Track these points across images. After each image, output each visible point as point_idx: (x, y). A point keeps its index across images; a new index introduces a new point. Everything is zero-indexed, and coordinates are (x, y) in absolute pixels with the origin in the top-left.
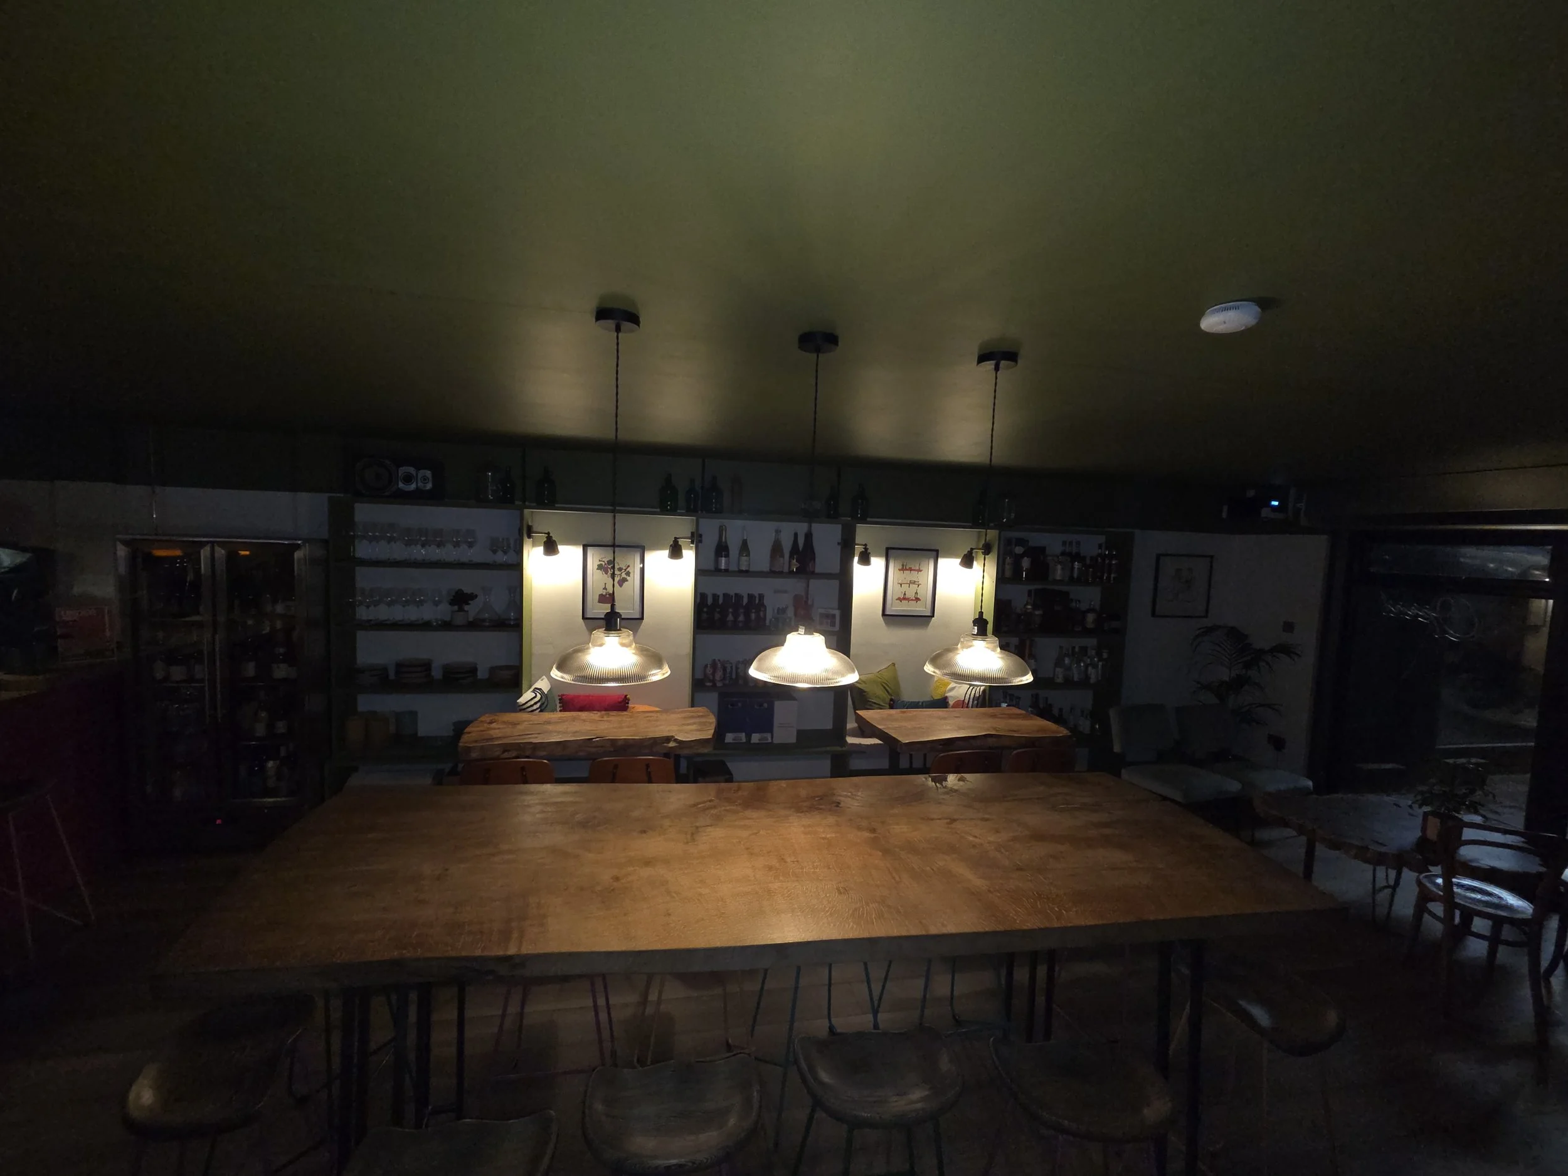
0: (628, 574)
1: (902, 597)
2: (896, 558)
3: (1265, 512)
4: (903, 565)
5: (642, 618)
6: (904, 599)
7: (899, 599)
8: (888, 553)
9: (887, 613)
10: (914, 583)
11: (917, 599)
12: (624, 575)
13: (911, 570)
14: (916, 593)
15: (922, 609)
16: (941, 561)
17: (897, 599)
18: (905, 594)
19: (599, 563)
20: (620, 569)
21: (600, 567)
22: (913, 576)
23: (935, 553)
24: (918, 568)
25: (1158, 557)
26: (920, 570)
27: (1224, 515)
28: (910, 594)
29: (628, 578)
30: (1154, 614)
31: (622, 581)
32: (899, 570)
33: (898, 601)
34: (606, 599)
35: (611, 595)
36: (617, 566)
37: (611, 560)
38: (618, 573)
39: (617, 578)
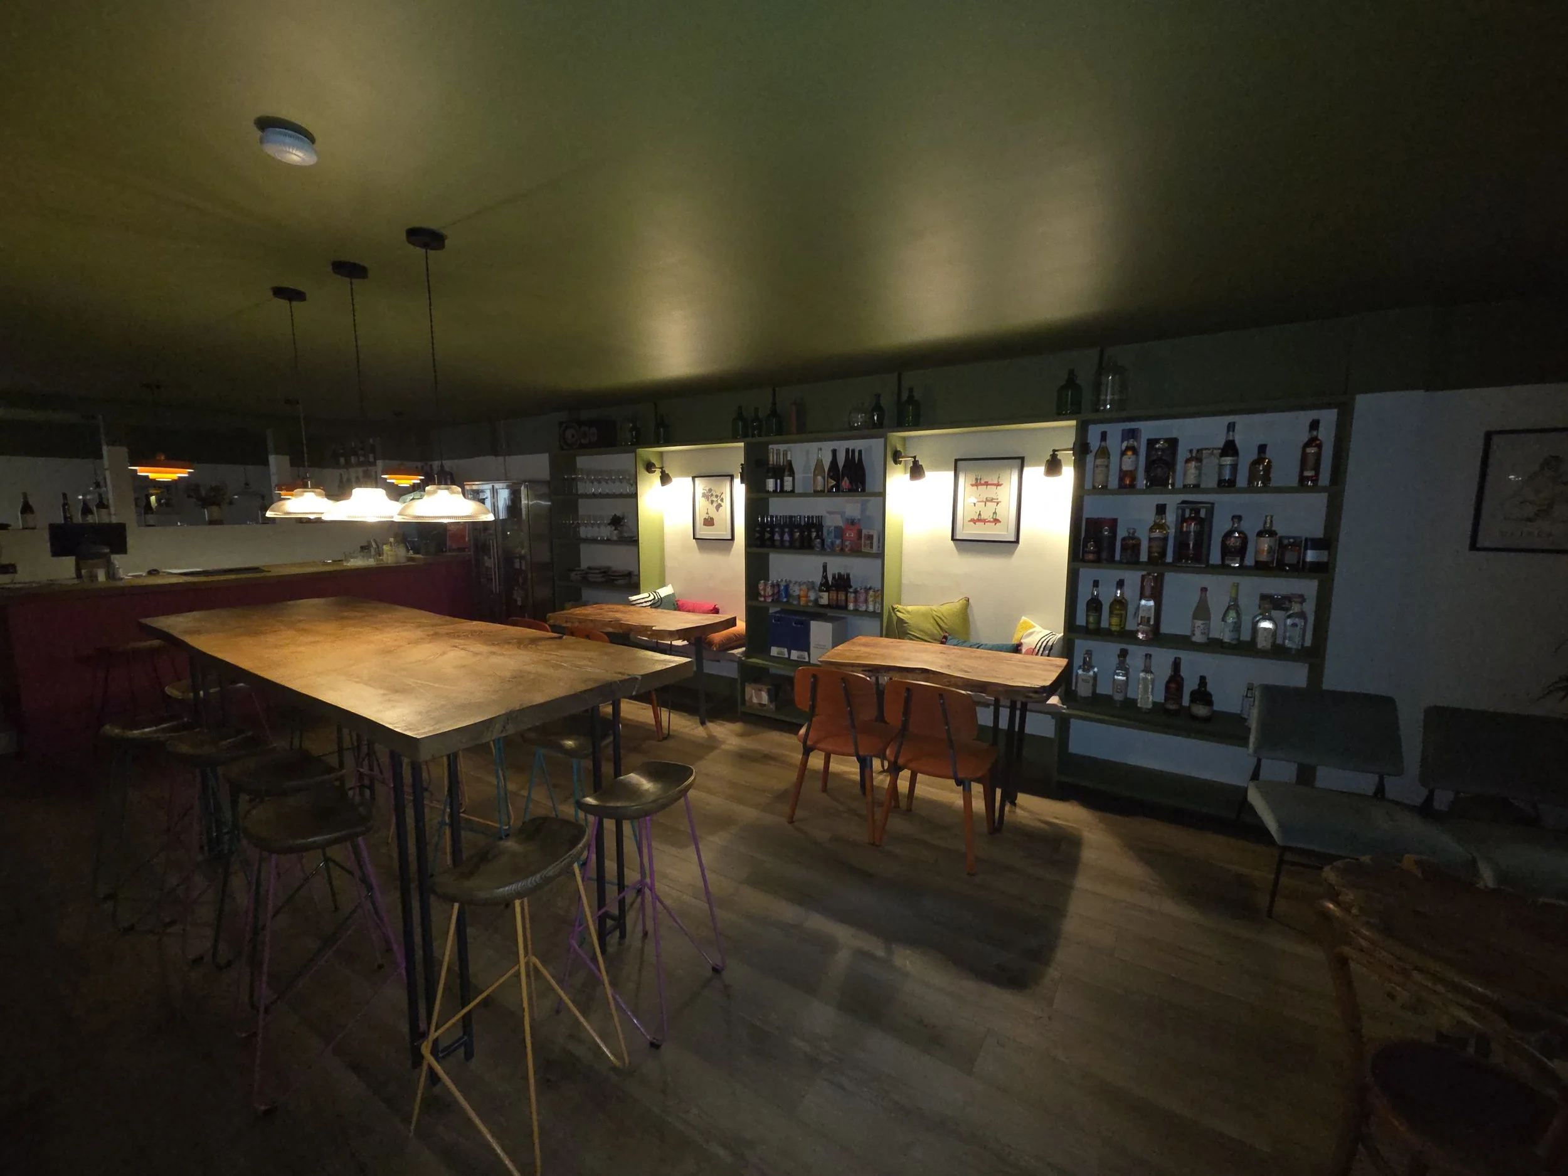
0: (722, 500)
1: (976, 518)
2: (966, 471)
4: (977, 479)
6: (979, 520)
7: (974, 521)
8: (957, 465)
9: (958, 537)
10: (992, 500)
11: (996, 521)
12: (719, 502)
13: (987, 484)
14: (995, 513)
15: (1005, 532)
16: (1026, 470)
17: (969, 521)
18: (980, 514)
19: (703, 491)
20: (717, 496)
21: (704, 495)
22: (991, 492)
23: (1019, 461)
24: (996, 482)
25: (1488, 437)
26: (998, 485)
28: (987, 514)
29: (722, 504)
30: (1473, 547)
31: (719, 507)
32: (972, 485)
33: (972, 523)
34: (709, 522)
35: (712, 519)
36: (714, 494)
37: (710, 490)
38: (715, 499)
39: (715, 504)
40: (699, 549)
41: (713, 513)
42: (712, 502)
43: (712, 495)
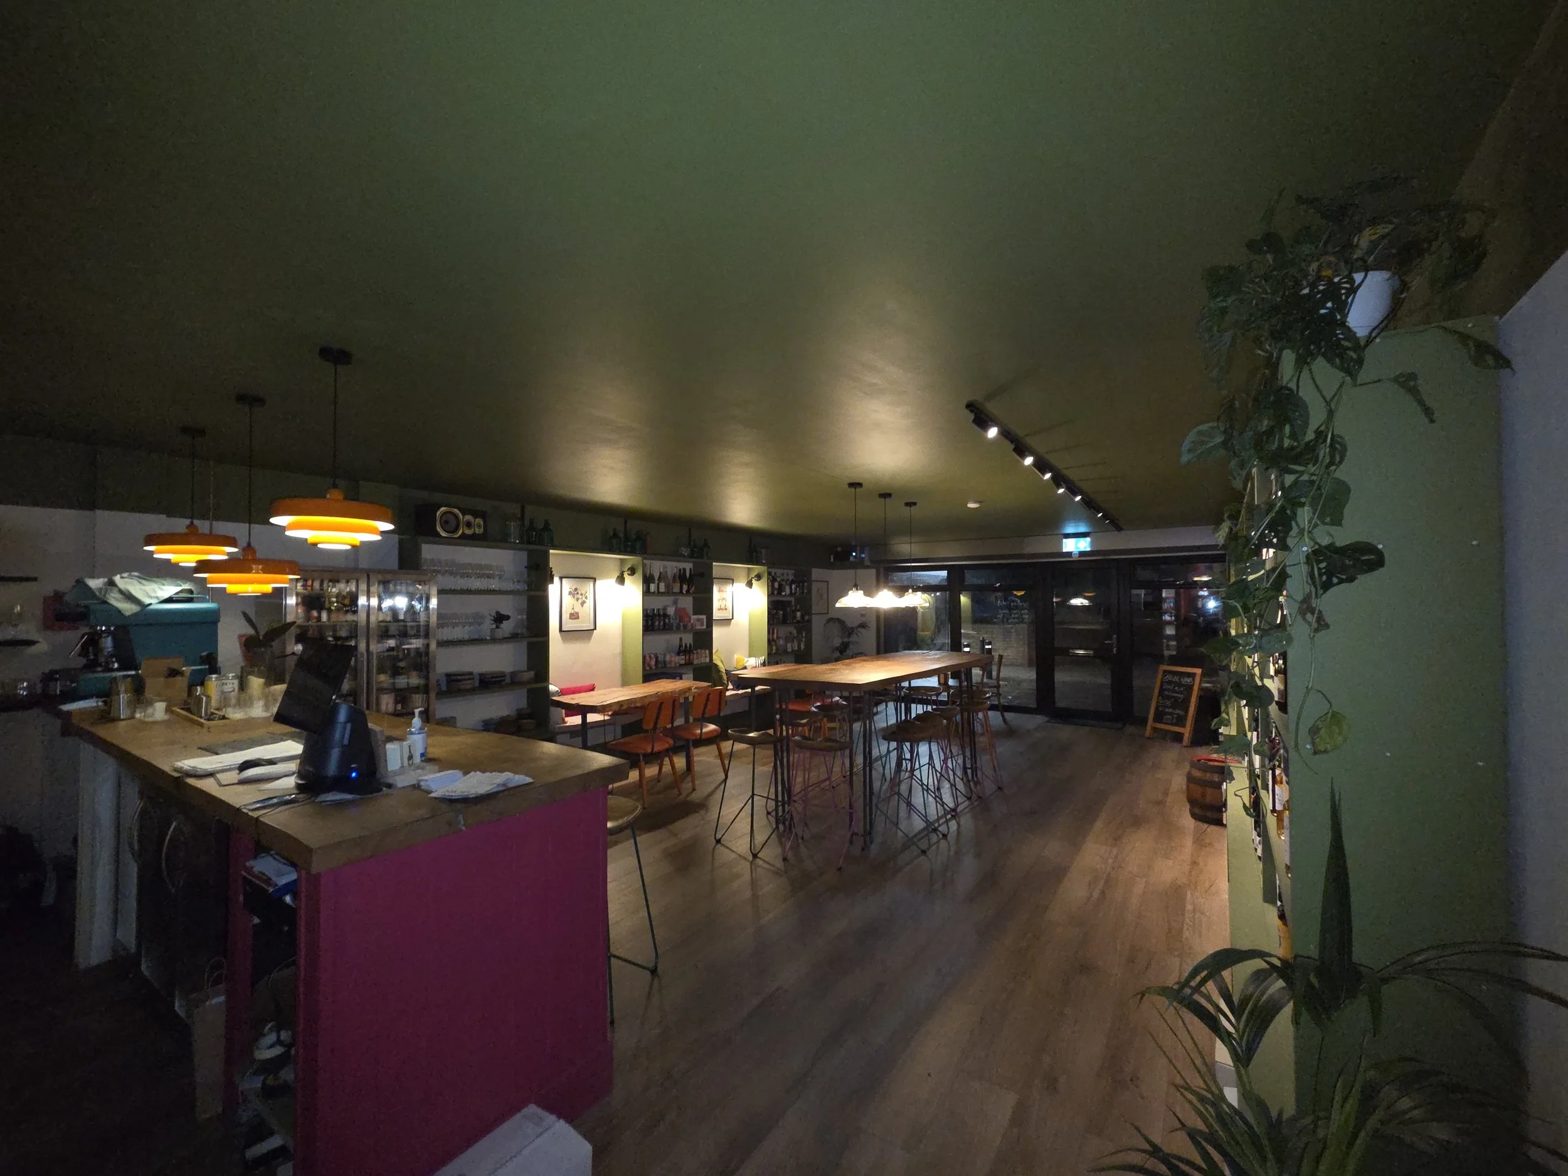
0: (586, 598)
2: (716, 584)
3: (852, 559)
4: (719, 588)
5: (595, 629)
6: (721, 609)
9: (714, 618)
10: (723, 599)
11: (726, 609)
12: (584, 599)
13: (723, 591)
14: (726, 605)
16: (735, 585)
18: (721, 606)
19: (569, 590)
20: (582, 595)
21: (570, 593)
22: (724, 595)
23: (732, 581)
27: (832, 560)
29: (586, 601)
31: (583, 603)
32: (718, 591)
33: (718, 610)
34: (574, 616)
35: (577, 613)
36: (580, 592)
37: (576, 589)
38: (580, 597)
39: (580, 601)
40: (563, 639)
41: (578, 608)
42: (578, 599)
43: (578, 593)
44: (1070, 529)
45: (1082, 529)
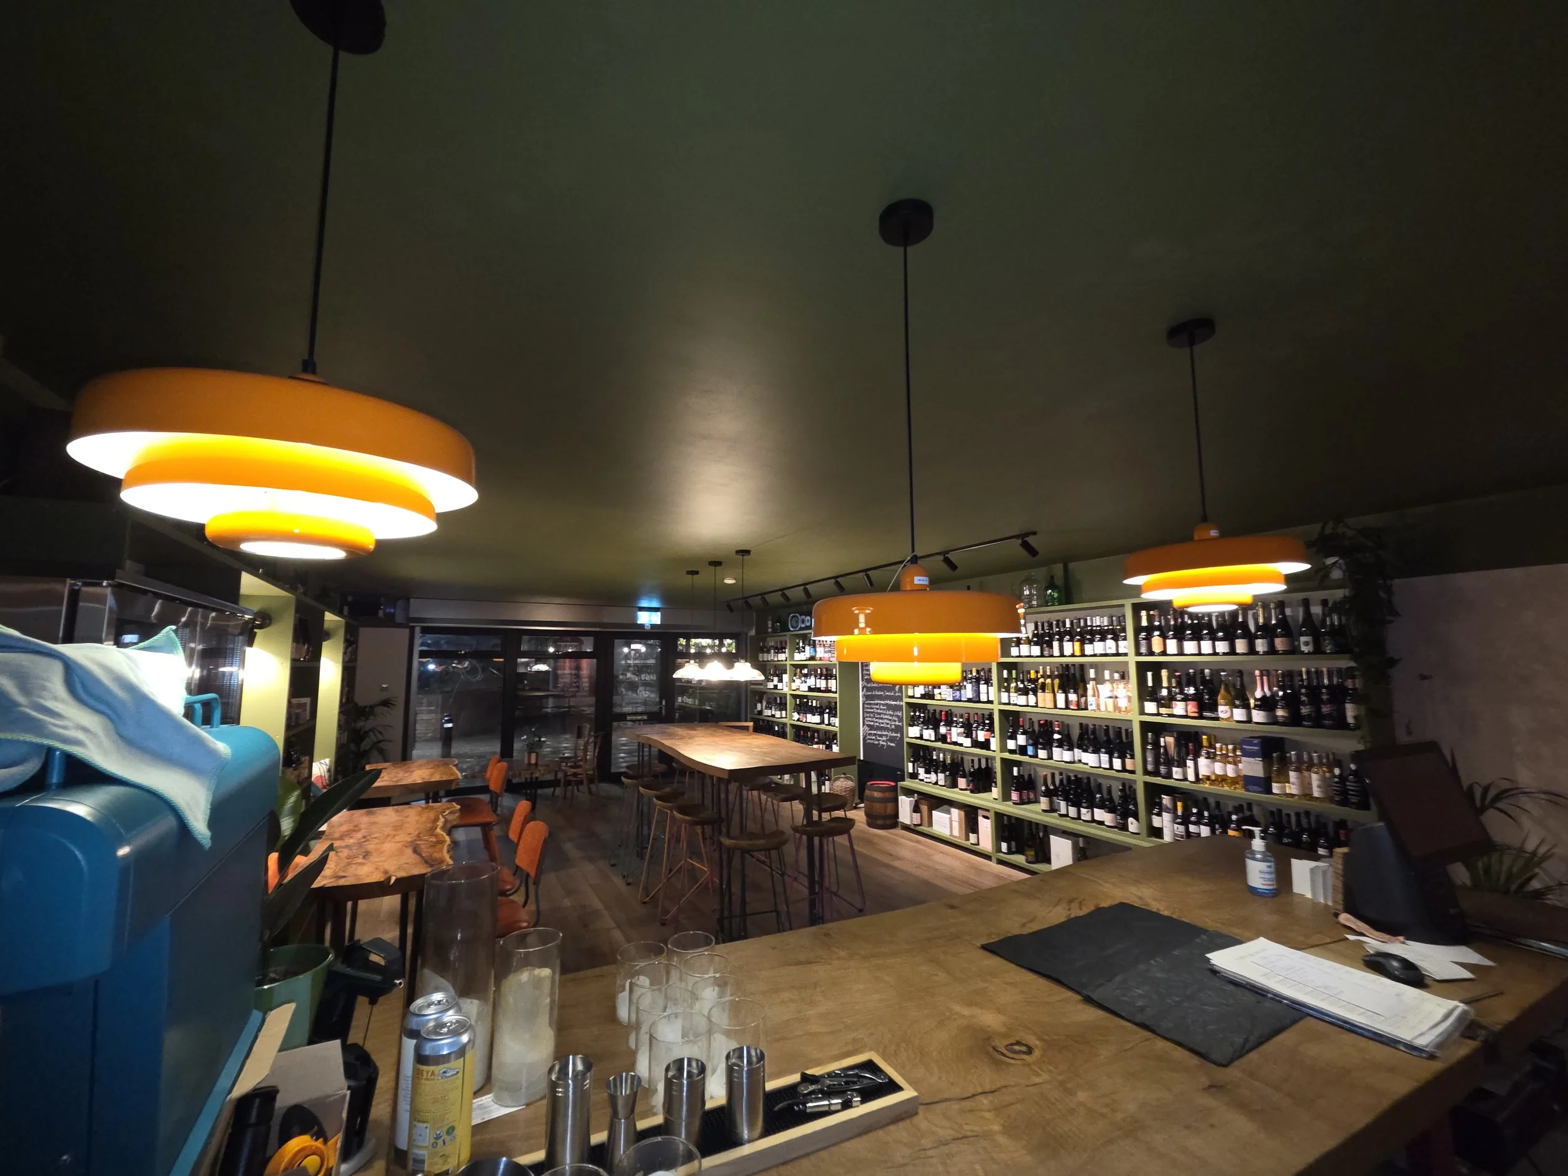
44: (644, 603)
45: (655, 604)
